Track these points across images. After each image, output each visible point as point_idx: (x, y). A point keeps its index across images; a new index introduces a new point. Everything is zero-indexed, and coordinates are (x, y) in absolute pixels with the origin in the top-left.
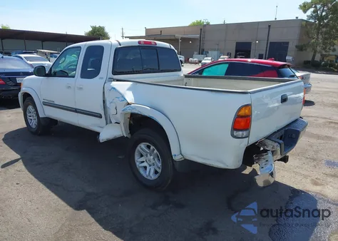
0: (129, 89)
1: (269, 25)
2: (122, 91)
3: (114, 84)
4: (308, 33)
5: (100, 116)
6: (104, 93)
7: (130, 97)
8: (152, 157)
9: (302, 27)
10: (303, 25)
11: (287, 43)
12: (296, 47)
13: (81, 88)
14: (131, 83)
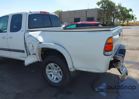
0: (40, 35)
1: (86, 11)
2: (35, 36)
3: (30, 33)
4: (101, 14)
5: (24, 52)
6: (24, 38)
7: (41, 39)
8: (56, 71)
9: (98, 11)
10: (99, 11)
11: (94, 18)
12: (97, 19)
13: (11, 38)
14: (40, 32)
